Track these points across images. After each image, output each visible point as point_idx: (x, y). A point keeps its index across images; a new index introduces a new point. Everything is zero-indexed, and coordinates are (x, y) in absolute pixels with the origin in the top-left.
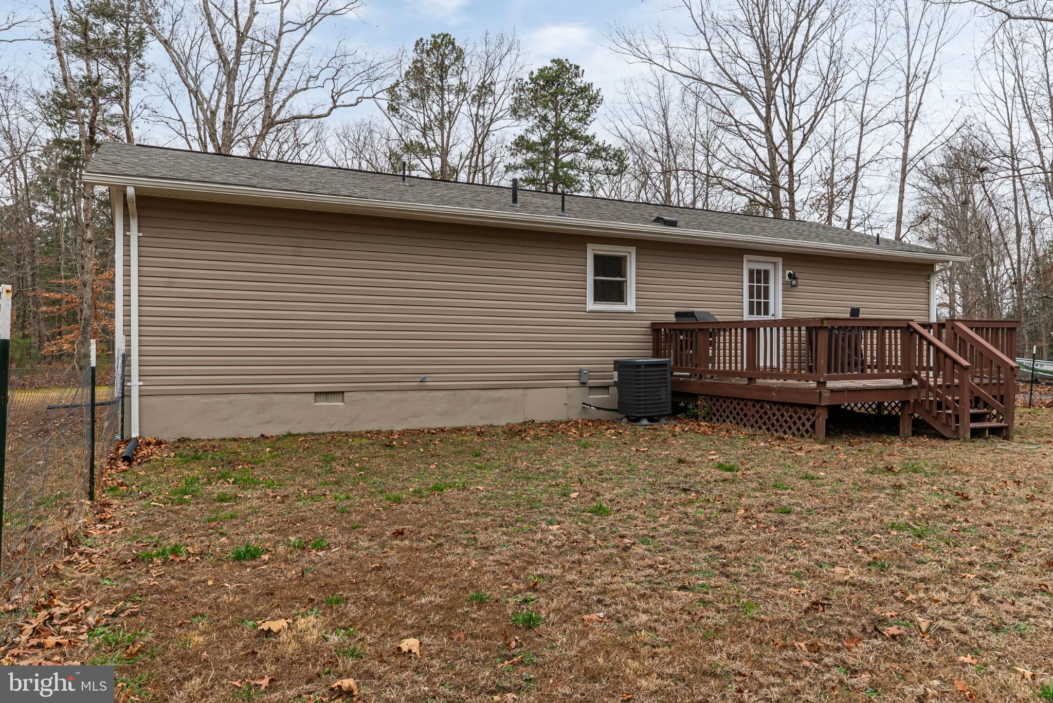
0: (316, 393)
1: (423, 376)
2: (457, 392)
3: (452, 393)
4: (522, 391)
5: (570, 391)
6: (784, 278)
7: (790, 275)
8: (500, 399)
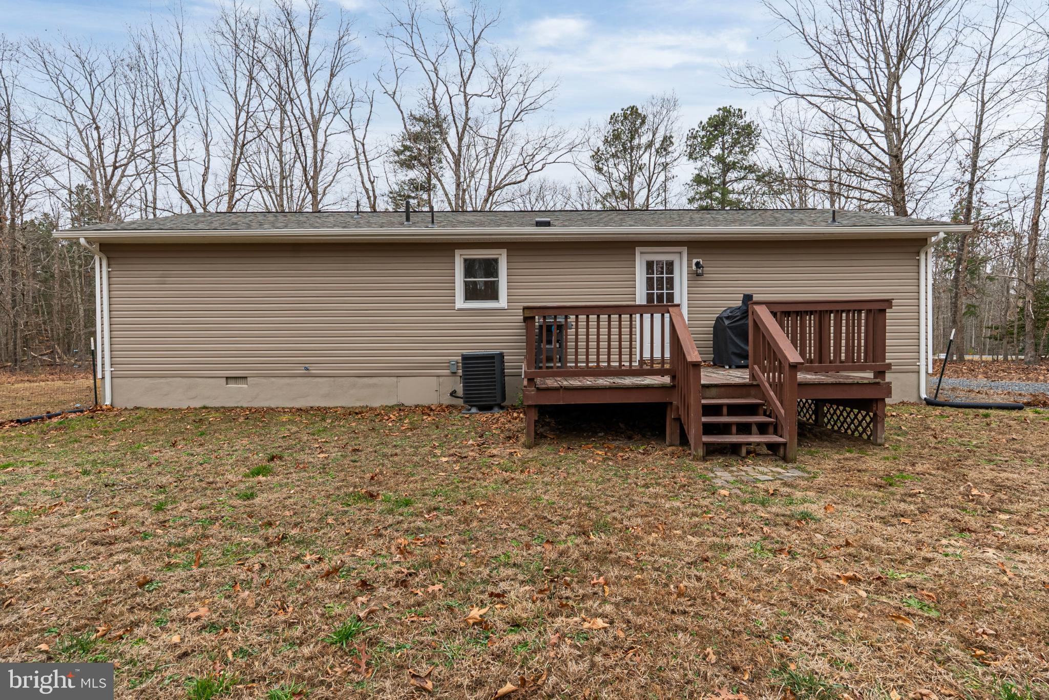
0: (227, 378)
1: (307, 365)
2: (336, 379)
3: (332, 379)
4: (395, 379)
5: (441, 379)
6: (689, 266)
7: (697, 264)
8: (374, 385)
